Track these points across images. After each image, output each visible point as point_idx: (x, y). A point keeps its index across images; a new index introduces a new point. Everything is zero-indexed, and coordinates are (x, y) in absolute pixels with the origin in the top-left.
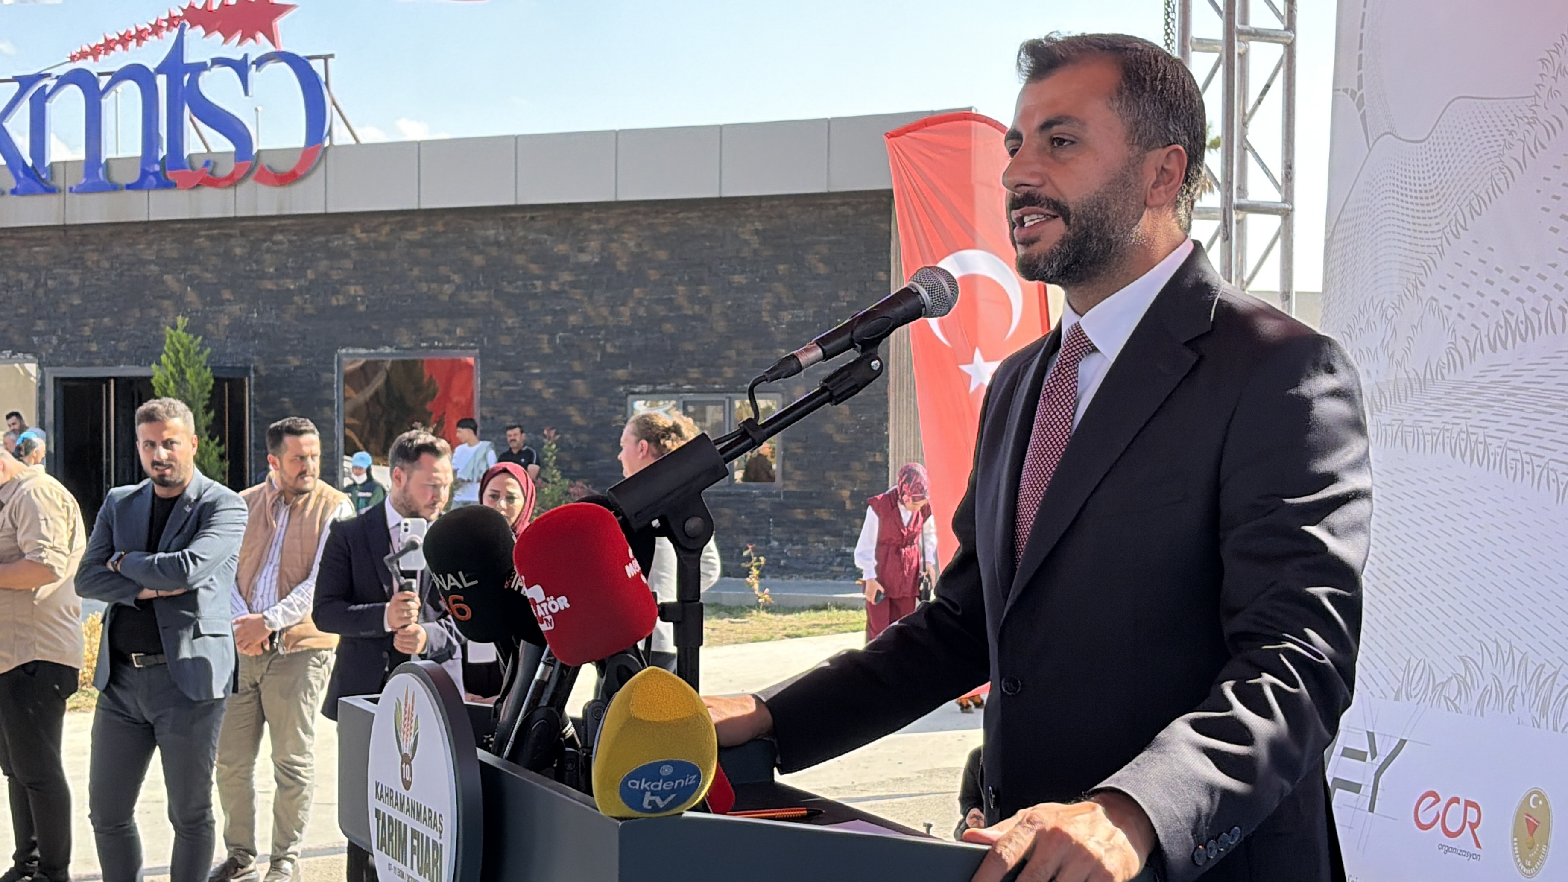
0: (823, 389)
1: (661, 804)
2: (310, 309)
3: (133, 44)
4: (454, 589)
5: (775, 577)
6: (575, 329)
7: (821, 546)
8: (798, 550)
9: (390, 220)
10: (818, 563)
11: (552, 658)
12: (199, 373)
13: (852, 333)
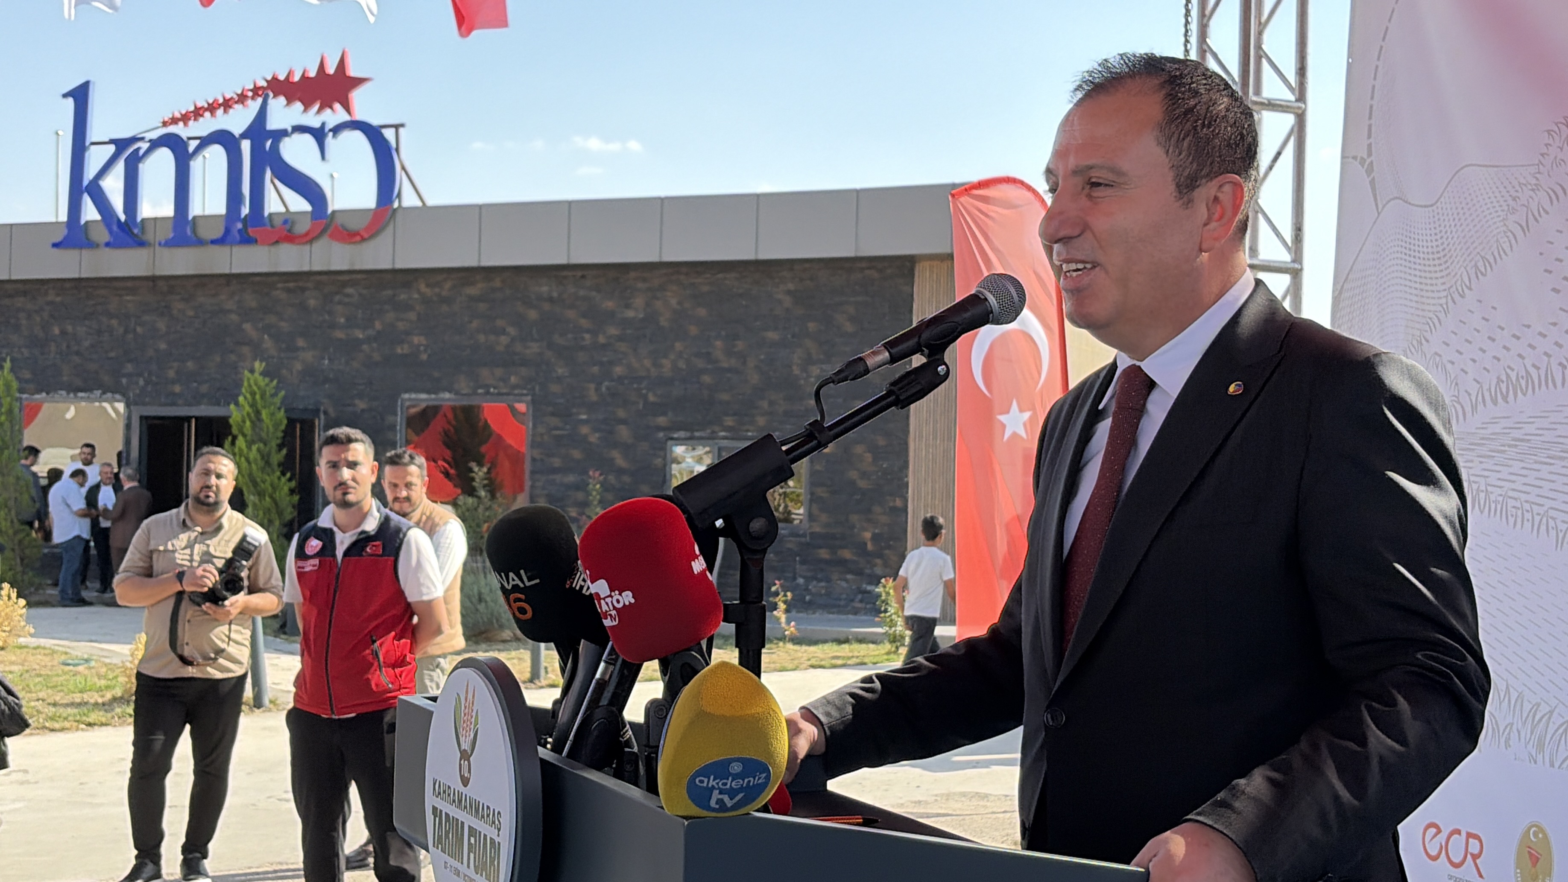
0: (889, 393)
1: (729, 803)
2: (377, 357)
3: (220, 112)
4: (515, 587)
5: (801, 612)
6: (620, 379)
7: (844, 584)
8: (823, 587)
9: (452, 276)
10: (840, 600)
11: (614, 657)
12: (273, 414)
13: (920, 337)
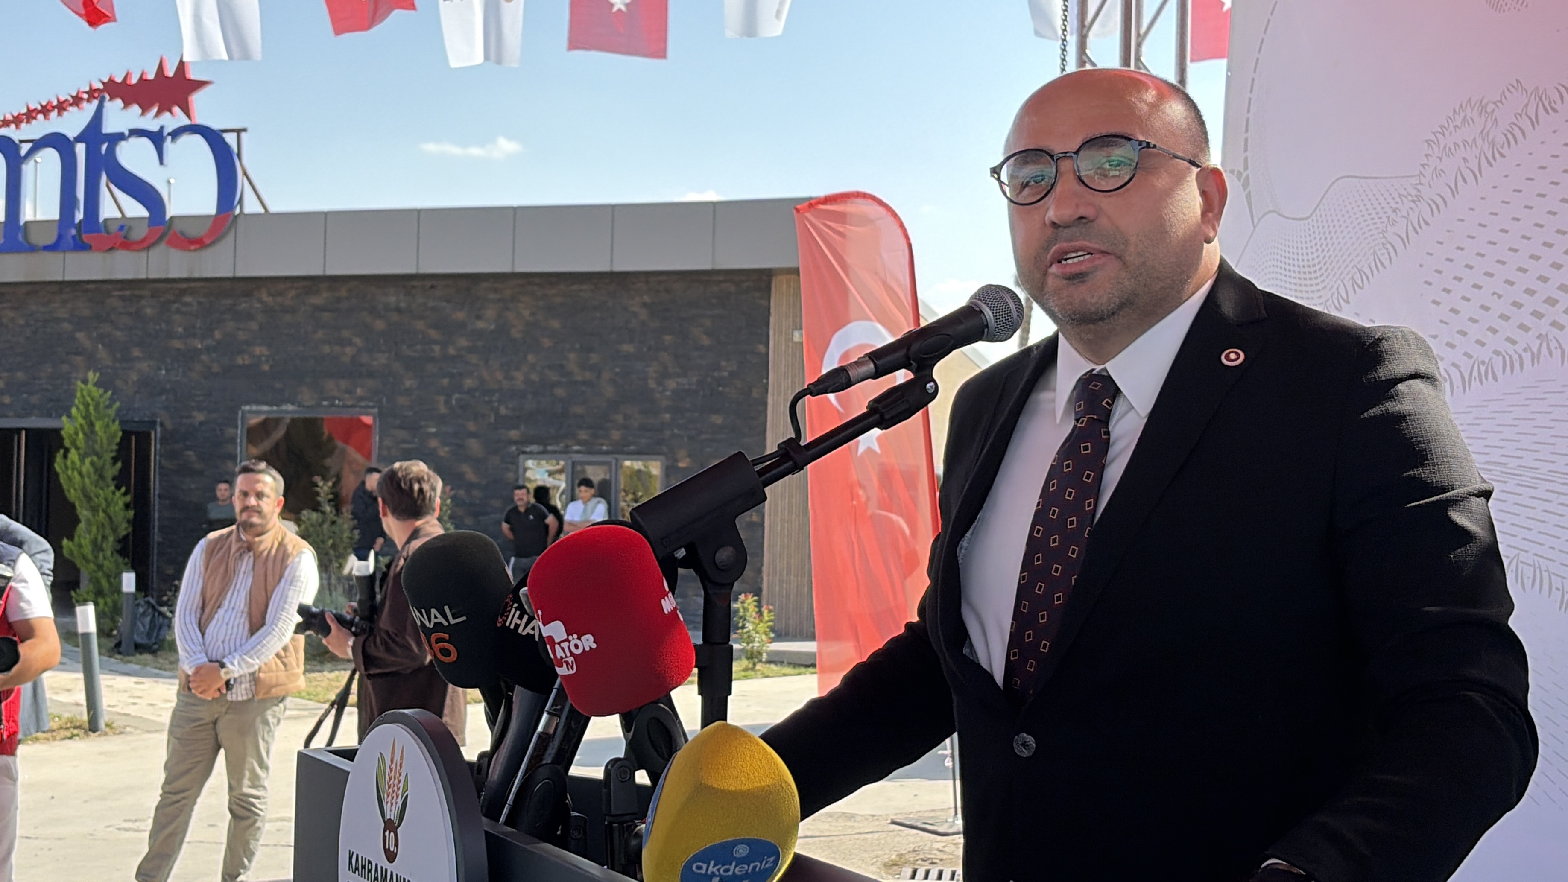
0: (873, 411)
2: (216, 368)
3: (54, 114)
4: (438, 625)
6: (470, 392)
9: (296, 285)
11: (559, 707)
12: (107, 426)
13: (908, 349)
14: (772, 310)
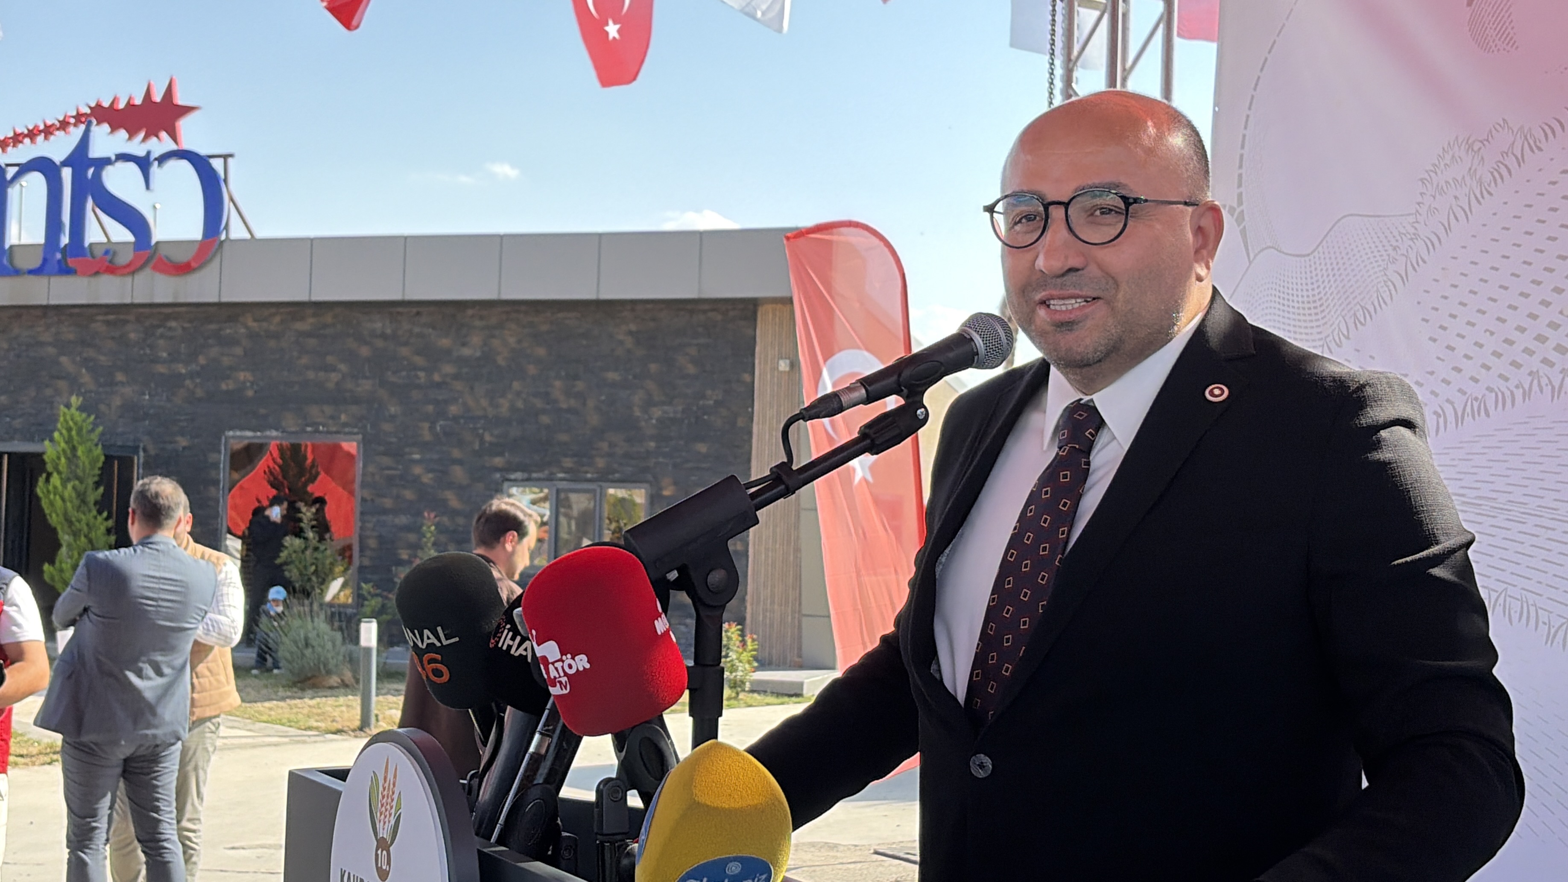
0: (863, 436)
2: (199, 393)
3: (40, 138)
4: (431, 646)
6: (455, 419)
9: (282, 310)
11: (551, 728)
12: (90, 451)
13: (899, 376)
14: (758, 339)
